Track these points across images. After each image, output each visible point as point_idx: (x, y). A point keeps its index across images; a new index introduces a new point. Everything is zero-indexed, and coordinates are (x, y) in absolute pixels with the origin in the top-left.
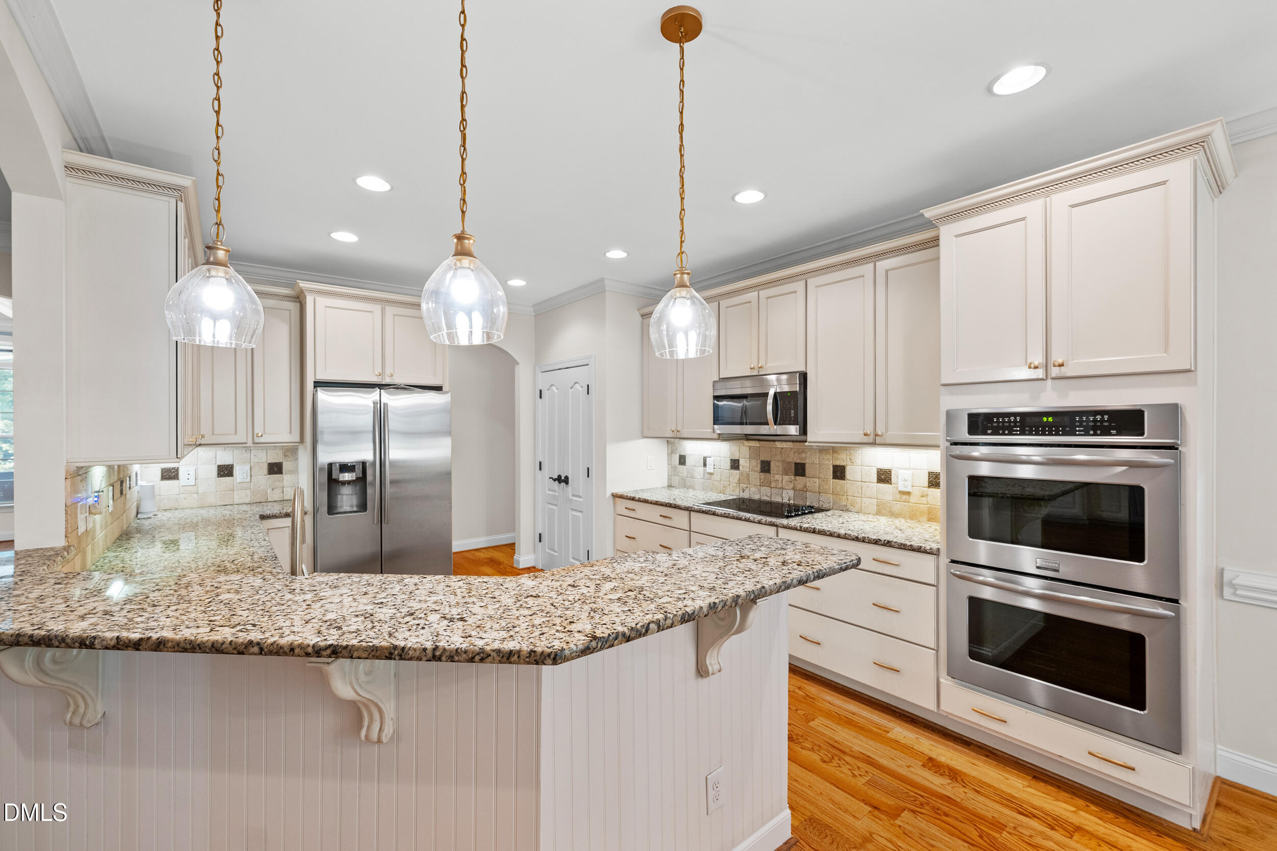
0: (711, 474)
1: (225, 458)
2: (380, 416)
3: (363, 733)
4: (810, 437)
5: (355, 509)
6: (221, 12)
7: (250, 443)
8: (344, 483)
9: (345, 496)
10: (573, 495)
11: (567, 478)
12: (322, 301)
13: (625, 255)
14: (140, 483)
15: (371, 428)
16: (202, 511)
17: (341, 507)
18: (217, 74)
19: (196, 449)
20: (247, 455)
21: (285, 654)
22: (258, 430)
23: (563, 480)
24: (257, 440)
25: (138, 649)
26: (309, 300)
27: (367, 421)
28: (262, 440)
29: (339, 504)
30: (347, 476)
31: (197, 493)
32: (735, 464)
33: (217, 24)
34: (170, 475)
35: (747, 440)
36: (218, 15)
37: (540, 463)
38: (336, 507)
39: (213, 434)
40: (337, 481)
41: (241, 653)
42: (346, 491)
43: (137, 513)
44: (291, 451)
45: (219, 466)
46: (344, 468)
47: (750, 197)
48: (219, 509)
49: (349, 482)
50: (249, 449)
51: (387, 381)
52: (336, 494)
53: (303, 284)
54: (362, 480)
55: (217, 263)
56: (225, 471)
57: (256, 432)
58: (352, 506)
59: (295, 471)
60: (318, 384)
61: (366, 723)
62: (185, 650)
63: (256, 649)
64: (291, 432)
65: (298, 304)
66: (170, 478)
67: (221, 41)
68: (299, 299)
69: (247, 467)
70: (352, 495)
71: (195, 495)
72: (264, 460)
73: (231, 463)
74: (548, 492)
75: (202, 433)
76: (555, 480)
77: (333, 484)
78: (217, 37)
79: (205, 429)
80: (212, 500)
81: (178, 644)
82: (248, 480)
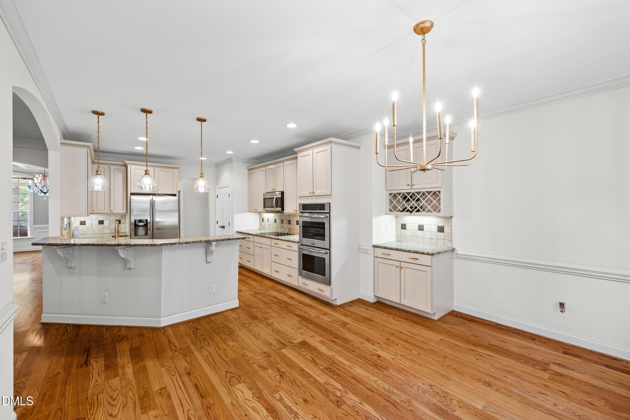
0: (270, 224)
1: (101, 218)
2: (152, 204)
3: (127, 267)
4: (285, 212)
5: (144, 234)
6: (99, 123)
7: (109, 213)
8: (140, 226)
9: (140, 231)
10: (226, 232)
11: (224, 226)
12: (133, 167)
13: (233, 153)
14: (73, 225)
15: (149, 209)
16: (93, 235)
17: (139, 234)
18: (98, 136)
19: (91, 215)
20: (109, 217)
21: (110, 246)
22: (112, 209)
23: (223, 227)
24: (111, 212)
25: (84, 246)
26: (129, 167)
27: (148, 206)
28: (113, 212)
29: (138, 233)
30: (141, 224)
31: (92, 230)
32: (275, 221)
33: (98, 126)
34: (83, 223)
35: (278, 213)
36: (99, 124)
37: (217, 221)
38: (137, 234)
39: (97, 210)
40: (138, 225)
41: (102, 246)
42: (141, 229)
43: (73, 235)
44: (124, 216)
45: (99, 221)
46: (140, 221)
47: (255, 142)
48: (99, 235)
49: (142, 226)
50: (109, 215)
51: (156, 193)
52: (138, 230)
53: (126, 162)
54: (146, 225)
55: (98, 174)
56: (101, 222)
57: (111, 209)
58: (143, 234)
59: (125, 223)
60: (132, 194)
61: (128, 265)
62: (93, 245)
63: (105, 245)
64: (123, 210)
65: (126, 167)
66: (83, 224)
67: (99, 129)
68: (126, 166)
69: (109, 221)
70: (143, 230)
71: (91, 230)
72: (114, 219)
73: (103, 220)
74: (219, 232)
75: (94, 209)
76: (221, 227)
77: (136, 226)
78: (98, 129)
79: (95, 208)
80: (97, 232)
81: (92, 244)
82: (109, 225)
